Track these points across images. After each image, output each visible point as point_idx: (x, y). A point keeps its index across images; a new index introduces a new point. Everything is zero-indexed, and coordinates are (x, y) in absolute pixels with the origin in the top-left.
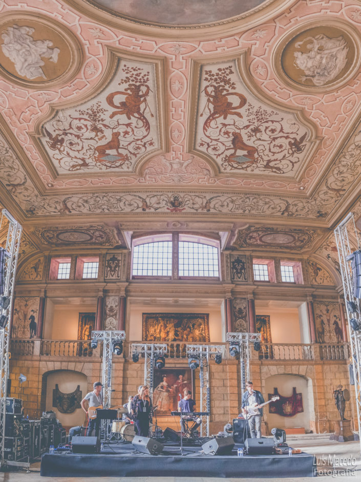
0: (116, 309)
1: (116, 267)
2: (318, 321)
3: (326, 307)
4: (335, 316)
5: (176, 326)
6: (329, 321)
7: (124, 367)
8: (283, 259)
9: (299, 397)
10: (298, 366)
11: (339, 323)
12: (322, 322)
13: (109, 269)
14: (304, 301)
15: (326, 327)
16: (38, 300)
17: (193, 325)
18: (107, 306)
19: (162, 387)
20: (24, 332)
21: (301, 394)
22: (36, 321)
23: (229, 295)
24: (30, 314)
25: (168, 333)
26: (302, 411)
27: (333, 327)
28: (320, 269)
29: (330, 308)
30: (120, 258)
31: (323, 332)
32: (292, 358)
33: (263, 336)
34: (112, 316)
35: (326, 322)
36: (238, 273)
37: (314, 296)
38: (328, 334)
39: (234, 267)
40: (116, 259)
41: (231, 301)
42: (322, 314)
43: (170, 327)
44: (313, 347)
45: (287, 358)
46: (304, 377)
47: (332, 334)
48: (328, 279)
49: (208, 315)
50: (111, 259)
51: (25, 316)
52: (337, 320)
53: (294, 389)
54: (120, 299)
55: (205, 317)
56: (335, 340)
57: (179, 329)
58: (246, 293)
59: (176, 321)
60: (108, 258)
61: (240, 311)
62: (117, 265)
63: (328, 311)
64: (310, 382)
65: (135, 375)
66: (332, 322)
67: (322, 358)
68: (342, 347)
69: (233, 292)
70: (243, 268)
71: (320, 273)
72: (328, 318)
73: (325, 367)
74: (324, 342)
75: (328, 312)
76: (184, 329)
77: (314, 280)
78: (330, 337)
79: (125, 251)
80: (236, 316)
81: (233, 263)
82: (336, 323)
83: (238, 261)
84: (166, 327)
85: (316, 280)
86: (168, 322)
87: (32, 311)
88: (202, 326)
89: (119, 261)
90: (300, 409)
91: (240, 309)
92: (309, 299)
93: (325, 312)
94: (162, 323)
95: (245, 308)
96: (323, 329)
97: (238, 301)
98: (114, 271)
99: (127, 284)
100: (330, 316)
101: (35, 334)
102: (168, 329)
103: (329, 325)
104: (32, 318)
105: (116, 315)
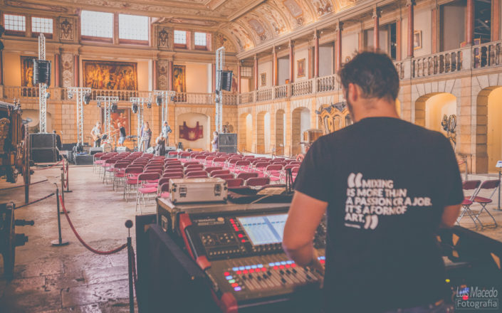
0: (71, 64)
1: (68, 30)
3: (227, 68)
5: (111, 71)
8: (198, 31)
9: (200, 128)
10: (201, 108)
11: (236, 79)
13: (63, 31)
14: (210, 62)
17: (125, 71)
18: (63, 61)
21: (202, 126)
23: (155, 58)
25: (104, 77)
26: (202, 137)
28: (225, 40)
29: (230, 68)
30: (71, 23)
32: (197, 102)
33: (179, 82)
34: (68, 69)
36: (162, 41)
39: (160, 37)
40: (68, 23)
41: (157, 62)
43: (106, 72)
46: (205, 115)
49: (136, 64)
50: (64, 23)
52: (235, 77)
53: (198, 123)
54: (74, 56)
55: (134, 65)
56: (231, 91)
57: (113, 74)
58: (168, 56)
59: (111, 68)
60: (61, 21)
61: (163, 69)
62: (70, 29)
64: (209, 118)
69: (158, 56)
70: (167, 37)
71: (225, 43)
76: (117, 74)
79: (76, 17)
80: (159, 73)
81: (160, 33)
83: (164, 32)
84: (102, 72)
86: (105, 68)
88: (132, 72)
89: (70, 25)
90: (201, 136)
91: (163, 67)
92: (214, 62)
94: (99, 69)
95: (166, 67)
97: (161, 62)
98: (68, 33)
99: (79, 46)
102: (104, 74)
105: (71, 68)
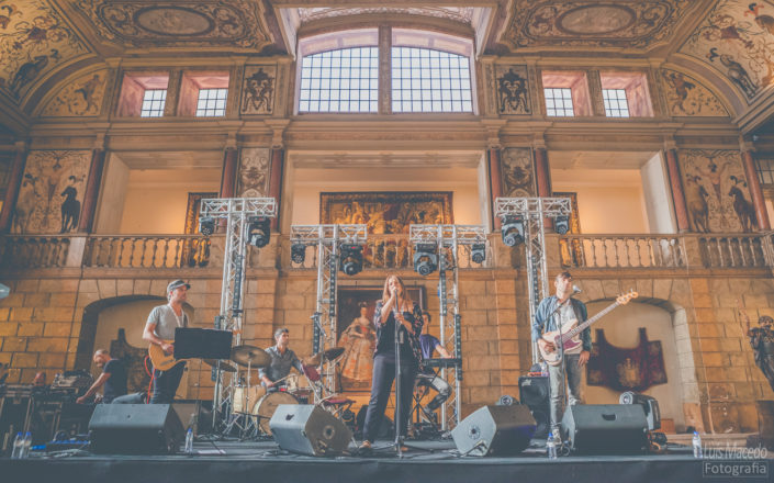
0: (264, 173)
1: (264, 91)
2: (691, 190)
3: (708, 161)
4: (732, 178)
5: (388, 216)
6: (717, 188)
7: (277, 287)
8: (606, 69)
9: (654, 349)
10: (650, 281)
11: (745, 192)
12: (702, 191)
13: (249, 95)
14: (658, 150)
15: (712, 201)
16: (88, 156)
17: (422, 215)
18: (245, 167)
19: (358, 329)
20: (45, 222)
21: (658, 343)
22: (80, 198)
23: (494, 142)
24: (65, 183)
26: (665, 381)
27: (728, 200)
28: (690, 86)
29: (719, 161)
30: (272, 75)
31: (705, 211)
32: (635, 264)
34: (254, 187)
35: (710, 189)
36: (510, 99)
37: (679, 139)
38: (719, 215)
39: (503, 89)
40: (265, 76)
41: (498, 152)
42: (699, 175)
43: (376, 218)
44: (682, 241)
45: (624, 264)
46: (666, 306)
47: (727, 215)
48: (712, 104)
49: (450, 195)
50: (255, 77)
51: (52, 189)
52: (740, 186)
53: (643, 332)
54: (273, 152)
55: (445, 199)
56: (736, 226)
57: (394, 222)
58: (531, 137)
59: (388, 207)
60: (249, 73)
61: (519, 173)
62: (268, 88)
63: (713, 168)
64: (681, 316)
65: (300, 304)
66: (727, 187)
67: (707, 265)
68: (757, 240)
69: (501, 135)
70: (521, 89)
71: (690, 93)
72: (716, 183)
73: (717, 282)
74: (708, 231)
75: (713, 170)
76: (404, 222)
77: (677, 109)
78: (724, 221)
79: (283, 60)
80: (509, 184)
81: (501, 80)
82: (735, 192)
83: (512, 77)
84: (366, 219)
85: (681, 108)
86: (372, 210)
87: (71, 178)
88: (440, 216)
89: (270, 79)
90: (659, 376)
91: (518, 168)
92: (669, 144)
93: (708, 171)
94: (359, 211)
95: (528, 167)
96: (705, 205)
97: (513, 154)
98: (261, 98)
99: (287, 122)
100: (719, 178)
101: (75, 224)
102: (371, 223)
103: (719, 197)
104: (71, 192)
105: (262, 184)
